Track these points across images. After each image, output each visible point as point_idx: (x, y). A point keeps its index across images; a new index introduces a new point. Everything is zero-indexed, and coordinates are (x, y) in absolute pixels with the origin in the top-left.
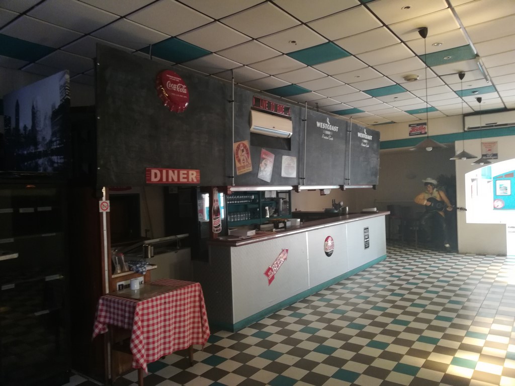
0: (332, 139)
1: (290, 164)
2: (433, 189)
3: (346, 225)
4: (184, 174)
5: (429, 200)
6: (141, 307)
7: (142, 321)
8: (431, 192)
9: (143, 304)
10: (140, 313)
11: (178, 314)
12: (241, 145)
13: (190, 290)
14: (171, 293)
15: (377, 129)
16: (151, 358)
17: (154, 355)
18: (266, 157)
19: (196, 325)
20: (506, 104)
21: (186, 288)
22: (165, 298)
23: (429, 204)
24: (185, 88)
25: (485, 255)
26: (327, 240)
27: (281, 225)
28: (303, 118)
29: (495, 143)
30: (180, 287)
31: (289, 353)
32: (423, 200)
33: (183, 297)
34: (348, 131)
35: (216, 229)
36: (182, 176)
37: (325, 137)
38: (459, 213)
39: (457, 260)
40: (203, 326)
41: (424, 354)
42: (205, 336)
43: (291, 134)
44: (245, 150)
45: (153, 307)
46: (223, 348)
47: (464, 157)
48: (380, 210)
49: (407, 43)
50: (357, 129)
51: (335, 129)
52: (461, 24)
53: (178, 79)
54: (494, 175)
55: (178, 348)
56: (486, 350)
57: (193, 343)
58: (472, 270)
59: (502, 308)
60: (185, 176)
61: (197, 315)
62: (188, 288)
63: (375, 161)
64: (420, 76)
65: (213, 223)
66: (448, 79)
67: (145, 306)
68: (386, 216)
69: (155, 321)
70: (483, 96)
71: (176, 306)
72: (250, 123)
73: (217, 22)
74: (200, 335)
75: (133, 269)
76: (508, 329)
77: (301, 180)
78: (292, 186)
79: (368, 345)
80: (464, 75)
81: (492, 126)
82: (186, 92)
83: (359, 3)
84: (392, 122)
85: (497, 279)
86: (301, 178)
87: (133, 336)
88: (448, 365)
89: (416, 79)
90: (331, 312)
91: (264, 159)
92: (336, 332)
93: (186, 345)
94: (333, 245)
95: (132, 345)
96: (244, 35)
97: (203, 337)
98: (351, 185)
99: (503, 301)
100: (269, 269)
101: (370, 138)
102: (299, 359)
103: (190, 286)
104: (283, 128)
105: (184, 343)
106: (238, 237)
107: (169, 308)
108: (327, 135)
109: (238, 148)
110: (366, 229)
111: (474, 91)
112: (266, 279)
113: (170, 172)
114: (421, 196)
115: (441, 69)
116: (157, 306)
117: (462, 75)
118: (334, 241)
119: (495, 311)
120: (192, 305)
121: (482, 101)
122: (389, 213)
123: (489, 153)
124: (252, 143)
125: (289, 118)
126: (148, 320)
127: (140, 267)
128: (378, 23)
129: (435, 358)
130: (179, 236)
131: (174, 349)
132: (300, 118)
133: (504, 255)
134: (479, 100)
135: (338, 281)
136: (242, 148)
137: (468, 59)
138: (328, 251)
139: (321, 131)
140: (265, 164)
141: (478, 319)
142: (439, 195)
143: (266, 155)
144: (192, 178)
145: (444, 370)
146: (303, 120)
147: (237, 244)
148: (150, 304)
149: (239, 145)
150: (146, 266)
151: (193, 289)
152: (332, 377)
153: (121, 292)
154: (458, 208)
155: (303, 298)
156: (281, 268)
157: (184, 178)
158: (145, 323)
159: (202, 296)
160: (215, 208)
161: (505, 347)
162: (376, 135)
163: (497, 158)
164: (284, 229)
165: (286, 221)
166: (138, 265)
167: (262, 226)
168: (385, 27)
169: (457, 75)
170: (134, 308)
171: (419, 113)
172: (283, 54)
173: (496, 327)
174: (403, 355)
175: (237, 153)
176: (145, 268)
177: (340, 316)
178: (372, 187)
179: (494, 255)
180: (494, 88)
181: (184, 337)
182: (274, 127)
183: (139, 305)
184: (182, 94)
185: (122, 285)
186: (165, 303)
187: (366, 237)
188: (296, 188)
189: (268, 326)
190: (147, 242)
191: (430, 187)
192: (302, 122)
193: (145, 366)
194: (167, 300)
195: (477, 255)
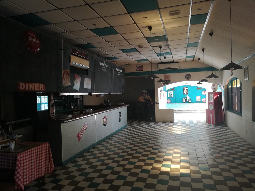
0: (106, 71)
1: (88, 82)
2: (146, 95)
3: (112, 111)
4: (37, 86)
5: (144, 99)
6: (20, 157)
7: (21, 164)
8: (145, 96)
9: (21, 155)
10: (19, 160)
11: (38, 159)
12: (66, 72)
13: (44, 146)
14: (35, 148)
15: (124, 67)
16: (25, 183)
17: (27, 181)
18: (77, 78)
19: (47, 164)
20: (174, 60)
21: (42, 145)
22: (32, 151)
23: (144, 101)
24: (38, 41)
25: (166, 122)
26: (104, 118)
27: (84, 112)
28: (93, 60)
29: (169, 76)
30: (39, 145)
31: (93, 172)
32: (142, 99)
33: (40, 150)
34: (112, 68)
35: (52, 115)
36: (36, 87)
37: (103, 70)
38: (156, 105)
39: (156, 125)
40: (50, 164)
41: (151, 164)
42: (52, 169)
43: (89, 67)
44: (67, 74)
45: (26, 156)
46: (59, 175)
47: (161, 81)
48: (125, 104)
49: (143, 32)
50: (116, 67)
51: (107, 66)
52: (164, 27)
53: (35, 36)
54: (167, 89)
55: (38, 177)
56: (174, 160)
57: (45, 173)
58: (162, 129)
59: (176, 143)
60: (38, 87)
61: (47, 158)
62: (43, 145)
63: (123, 82)
64: (145, 46)
65: (51, 111)
66: (155, 48)
67: (22, 156)
68: (127, 107)
69: (27, 163)
70: (166, 56)
71: (37, 155)
72: (70, 61)
73: (59, 10)
74: (49, 169)
75: (10, 137)
76: (179, 151)
77: (93, 90)
78: (88, 93)
79: (128, 164)
80: (162, 47)
81: (169, 69)
82: (38, 43)
83: (127, 13)
84: (129, 65)
85: (172, 132)
86: (93, 89)
87: (16, 172)
88: (161, 167)
89: (143, 47)
90: (108, 152)
91: (76, 79)
92: (112, 160)
93: (42, 175)
94: (106, 121)
95: (15, 177)
96: (70, 18)
97: (50, 170)
98: (114, 93)
99: (176, 140)
100: (79, 134)
101: (121, 71)
102: (99, 174)
103: (44, 144)
104: (85, 64)
105: (41, 173)
106: (64, 118)
107: (34, 156)
108: (104, 69)
109: (64, 73)
110: (120, 113)
111: (163, 54)
112: (77, 139)
113: (30, 85)
114: (141, 98)
115: (153, 44)
116: (28, 155)
117: (160, 47)
118: (107, 119)
119: (173, 145)
120: (45, 154)
121: (166, 58)
122: (128, 105)
123: (167, 80)
124: (71, 71)
125: (88, 60)
126: (23, 163)
127: (14, 136)
128: (133, 22)
129: (155, 165)
130: (26, 119)
131: (36, 177)
132: (92, 60)
133: (173, 122)
134: (165, 58)
135: (109, 137)
136: (66, 73)
137: (164, 41)
138: (105, 124)
139: (101, 67)
140: (77, 81)
141: (168, 148)
142: (148, 97)
143: (77, 77)
144: (41, 88)
145: (160, 170)
146: (94, 61)
147: (65, 122)
148: (24, 155)
149: (65, 72)
150: (17, 135)
151: (45, 145)
152: (116, 179)
153: (3, 150)
154: (156, 103)
155: (94, 146)
156: (84, 133)
157: (37, 88)
158: (22, 165)
159: (50, 149)
160: (52, 104)
161: (179, 158)
162: (123, 70)
163: (170, 82)
164: (86, 114)
165: (86, 109)
166: (12, 135)
167: (74, 113)
168: (135, 24)
169: (159, 47)
170: (16, 157)
171: (141, 61)
172: (88, 29)
173: (175, 151)
174: (143, 166)
175: (64, 76)
176: (16, 136)
177: (113, 153)
178: (121, 93)
179: (169, 122)
180: (171, 53)
181: (41, 171)
182: (81, 64)
183: (19, 156)
184: (37, 43)
185: (3, 146)
186: (32, 153)
187: (120, 117)
188: (90, 94)
189: (80, 161)
190: (8, 123)
191: (144, 94)
192: (93, 62)
193: (23, 187)
194: (33, 152)
195: (163, 122)
